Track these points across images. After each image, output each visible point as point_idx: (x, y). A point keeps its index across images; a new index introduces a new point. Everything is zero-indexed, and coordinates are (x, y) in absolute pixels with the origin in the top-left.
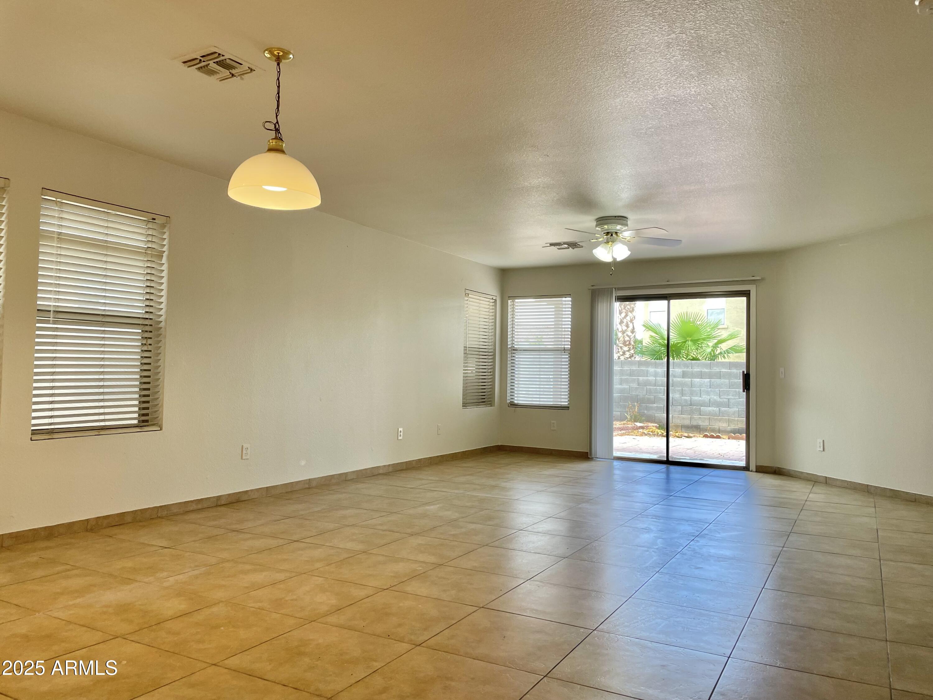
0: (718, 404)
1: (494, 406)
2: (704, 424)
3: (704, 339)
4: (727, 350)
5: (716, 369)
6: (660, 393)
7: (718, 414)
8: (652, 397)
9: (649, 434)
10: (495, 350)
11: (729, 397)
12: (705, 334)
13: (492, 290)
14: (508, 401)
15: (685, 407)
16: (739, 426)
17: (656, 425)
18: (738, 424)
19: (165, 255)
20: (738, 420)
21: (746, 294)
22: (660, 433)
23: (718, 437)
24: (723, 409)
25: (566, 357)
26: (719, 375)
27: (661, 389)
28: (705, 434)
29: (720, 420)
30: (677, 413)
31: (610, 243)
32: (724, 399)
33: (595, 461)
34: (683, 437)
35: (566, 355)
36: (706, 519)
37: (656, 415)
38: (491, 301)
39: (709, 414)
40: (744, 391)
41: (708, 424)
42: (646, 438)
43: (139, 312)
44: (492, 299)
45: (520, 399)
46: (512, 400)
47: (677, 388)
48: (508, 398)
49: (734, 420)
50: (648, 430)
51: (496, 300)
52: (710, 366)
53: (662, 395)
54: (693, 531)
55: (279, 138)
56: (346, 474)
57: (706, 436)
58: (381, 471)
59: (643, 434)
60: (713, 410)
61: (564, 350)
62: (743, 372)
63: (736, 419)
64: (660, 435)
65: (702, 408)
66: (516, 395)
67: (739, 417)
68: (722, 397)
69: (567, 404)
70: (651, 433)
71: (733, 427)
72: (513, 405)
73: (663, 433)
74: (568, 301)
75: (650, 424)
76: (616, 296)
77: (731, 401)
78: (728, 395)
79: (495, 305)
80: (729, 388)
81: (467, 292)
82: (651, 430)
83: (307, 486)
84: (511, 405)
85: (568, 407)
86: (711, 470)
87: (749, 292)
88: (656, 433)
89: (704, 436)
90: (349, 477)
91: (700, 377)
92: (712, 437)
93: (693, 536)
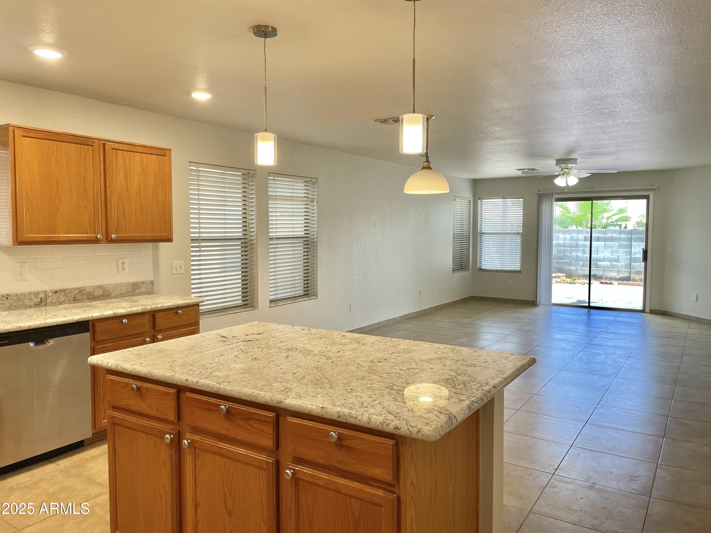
0: (611, 260)
1: (469, 270)
2: (599, 274)
3: (600, 212)
4: (616, 220)
5: (609, 235)
6: (567, 252)
7: (610, 266)
8: (561, 255)
9: (561, 282)
10: (470, 234)
11: (618, 255)
12: (601, 208)
13: (468, 194)
14: (478, 267)
15: (586, 262)
16: (625, 275)
17: (564, 275)
18: (624, 274)
19: (315, 200)
20: (625, 271)
21: (647, 197)
22: (569, 281)
23: (611, 284)
24: (614, 263)
25: (518, 239)
26: (612, 239)
27: (568, 249)
28: (601, 281)
29: (611, 271)
30: (580, 266)
31: (565, 175)
32: (615, 256)
33: (539, 306)
34: (586, 284)
35: (519, 237)
36: (630, 347)
37: (564, 267)
38: (468, 201)
39: (604, 267)
40: (643, 262)
41: (602, 273)
42: (559, 284)
43: (302, 234)
44: (468, 200)
45: (485, 266)
46: (481, 267)
47: (580, 249)
48: (478, 265)
49: (622, 271)
50: (560, 279)
51: (470, 201)
52: (605, 233)
53: (569, 253)
54: (625, 354)
55: (428, 161)
56: (395, 318)
57: (602, 283)
58: (412, 316)
59: (557, 282)
60: (607, 264)
61: (518, 234)
62: (643, 249)
63: (624, 270)
64: (569, 283)
65: (598, 262)
66: (483, 263)
67: (625, 269)
68: (613, 255)
69: (519, 269)
70: (563, 282)
71: (621, 275)
72: (481, 270)
73: (571, 281)
74: (521, 201)
75: (560, 274)
76: (555, 198)
77: (620, 257)
78: (618, 253)
79: (470, 204)
80: (619, 248)
81: (455, 198)
82: (562, 279)
83: (378, 326)
84: (480, 270)
85: (521, 271)
86: (620, 312)
87: (648, 196)
88: (566, 281)
89: (600, 283)
90: (397, 320)
91: (597, 240)
92: (606, 283)
93: (627, 357)
